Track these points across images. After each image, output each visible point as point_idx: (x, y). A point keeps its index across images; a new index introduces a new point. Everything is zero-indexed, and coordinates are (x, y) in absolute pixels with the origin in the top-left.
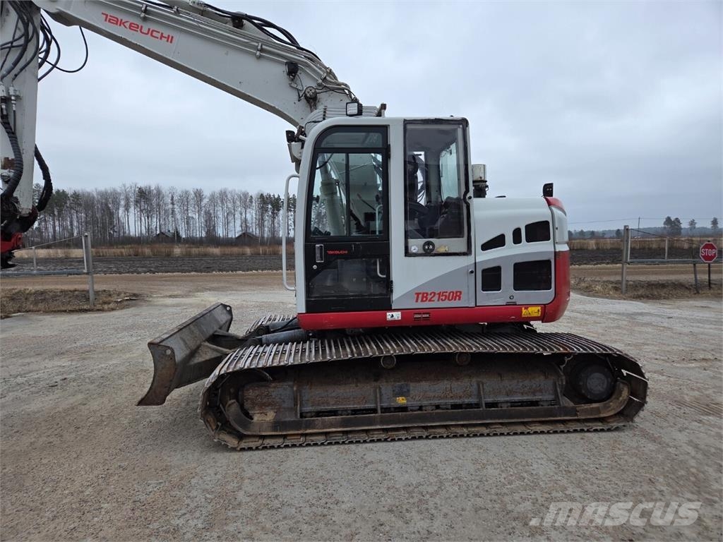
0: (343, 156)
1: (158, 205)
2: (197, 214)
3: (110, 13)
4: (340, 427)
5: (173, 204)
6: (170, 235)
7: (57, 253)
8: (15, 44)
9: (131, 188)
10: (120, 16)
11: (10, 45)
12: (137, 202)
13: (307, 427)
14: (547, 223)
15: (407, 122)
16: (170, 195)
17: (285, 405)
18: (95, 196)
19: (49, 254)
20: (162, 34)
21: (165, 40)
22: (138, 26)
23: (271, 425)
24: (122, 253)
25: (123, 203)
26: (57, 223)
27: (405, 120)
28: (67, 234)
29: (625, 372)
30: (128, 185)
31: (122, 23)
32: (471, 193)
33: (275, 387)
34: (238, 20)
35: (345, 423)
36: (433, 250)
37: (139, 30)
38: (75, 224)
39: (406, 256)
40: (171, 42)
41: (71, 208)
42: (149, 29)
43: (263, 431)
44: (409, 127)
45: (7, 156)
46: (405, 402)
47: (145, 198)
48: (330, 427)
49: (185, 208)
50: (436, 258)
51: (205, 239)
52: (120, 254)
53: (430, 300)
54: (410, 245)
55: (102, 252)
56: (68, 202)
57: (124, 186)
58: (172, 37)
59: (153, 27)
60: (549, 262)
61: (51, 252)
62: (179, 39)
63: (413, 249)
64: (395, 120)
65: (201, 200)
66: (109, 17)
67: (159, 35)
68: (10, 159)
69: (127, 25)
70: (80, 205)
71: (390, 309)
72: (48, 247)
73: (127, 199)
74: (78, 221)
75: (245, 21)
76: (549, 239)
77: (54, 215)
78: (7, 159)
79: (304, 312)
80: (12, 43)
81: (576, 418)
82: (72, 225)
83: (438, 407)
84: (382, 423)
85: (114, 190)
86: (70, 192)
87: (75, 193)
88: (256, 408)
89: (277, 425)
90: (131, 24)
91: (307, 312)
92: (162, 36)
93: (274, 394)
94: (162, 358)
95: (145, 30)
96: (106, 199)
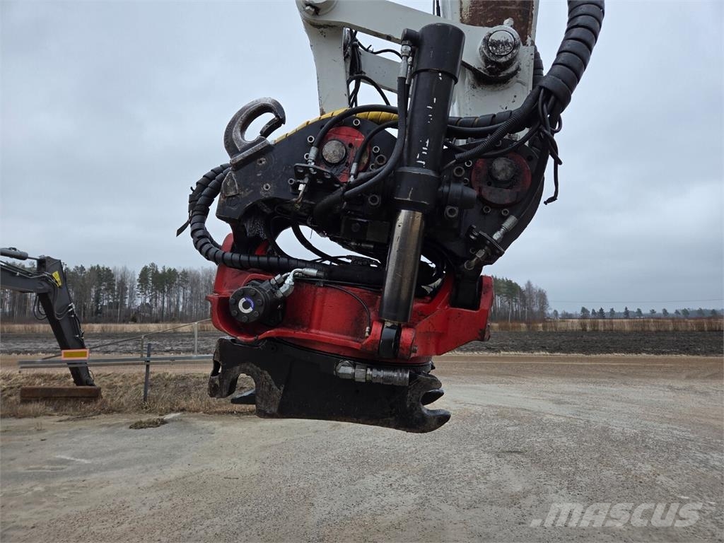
7: (166, 328)
18: (201, 274)
19: (159, 328)
26: (166, 299)
28: (173, 310)
38: (181, 300)
41: (180, 285)
55: (207, 327)
56: (177, 279)
61: (161, 326)
70: (187, 282)
72: (157, 322)
74: (183, 298)
77: (164, 291)
82: (178, 301)
86: (179, 271)
87: (184, 272)
96: (210, 276)
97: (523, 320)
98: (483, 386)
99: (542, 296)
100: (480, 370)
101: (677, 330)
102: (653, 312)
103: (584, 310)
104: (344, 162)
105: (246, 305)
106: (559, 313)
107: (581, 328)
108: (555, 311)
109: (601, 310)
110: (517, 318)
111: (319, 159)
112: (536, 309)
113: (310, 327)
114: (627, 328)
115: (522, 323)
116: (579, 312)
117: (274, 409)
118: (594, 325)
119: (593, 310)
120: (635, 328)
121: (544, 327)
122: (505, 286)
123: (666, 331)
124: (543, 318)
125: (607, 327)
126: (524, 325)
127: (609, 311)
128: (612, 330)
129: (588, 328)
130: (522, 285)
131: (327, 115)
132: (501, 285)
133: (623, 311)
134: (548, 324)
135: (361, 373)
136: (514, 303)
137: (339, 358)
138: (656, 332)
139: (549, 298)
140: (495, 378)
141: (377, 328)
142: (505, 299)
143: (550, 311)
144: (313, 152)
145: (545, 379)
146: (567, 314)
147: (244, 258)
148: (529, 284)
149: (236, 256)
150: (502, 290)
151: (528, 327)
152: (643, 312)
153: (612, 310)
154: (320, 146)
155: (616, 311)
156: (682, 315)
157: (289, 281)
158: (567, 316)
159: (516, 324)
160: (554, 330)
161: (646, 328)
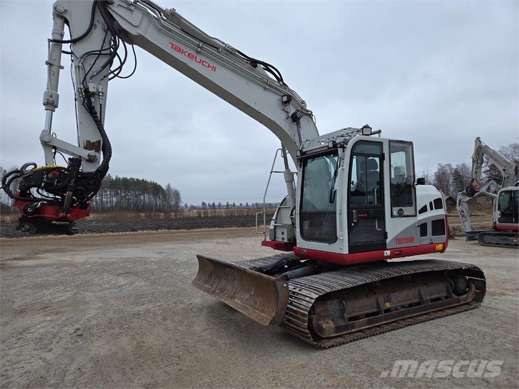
0: (364, 157)
3: (175, 43)
4: (368, 325)
8: (102, 52)
10: (182, 47)
11: (98, 52)
13: (352, 328)
14: (440, 199)
15: (390, 141)
17: (336, 315)
20: (209, 64)
21: (210, 69)
22: (194, 56)
23: (334, 329)
27: (389, 140)
29: (467, 277)
31: (183, 52)
32: (416, 183)
33: (330, 304)
34: (254, 63)
35: (369, 323)
36: (402, 214)
37: (194, 59)
39: (391, 217)
40: (215, 71)
42: (201, 60)
43: (331, 334)
44: (392, 144)
45: (88, 140)
46: (389, 305)
48: (362, 326)
50: (403, 218)
53: (402, 243)
54: (393, 210)
58: (215, 68)
59: (204, 59)
60: (443, 220)
62: (220, 69)
63: (395, 213)
64: (385, 140)
66: (174, 46)
67: (207, 65)
68: (91, 142)
69: (187, 54)
71: (386, 249)
75: (258, 65)
76: (442, 208)
78: (88, 142)
79: (348, 253)
80: (100, 51)
81: (459, 304)
83: (403, 307)
84: (386, 319)
88: (322, 319)
89: (338, 329)
90: (189, 54)
91: (349, 253)
92: (209, 66)
93: (330, 309)
94: (282, 289)
95: (198, 60)
97: (162, 212)
98: (120, 250)
99: (177, 194)
100: (120, 241)
101: (248, 215)
102: (241, 204)
103: (203, 204)
104: (53, 179)
105: (30, 210)
106: (189, 206)
107: (198, 215)
108: (186, 204)
109: (214, 203)
110: (159, 210)
111: (47, 178)
112: (173, 203)
113: (44, 214)
114: (224, 215)
115: (162, 213)
116: (200, 205)
117: (34, 232)
118: (206, 213)
119: (209, 204)
120: (227, 215)
121: (175, 215)
122: (152, 187)
123: (243, 216)
124: (177, 209)
125: (213, 214)
126: (162, 214)
127: (218, 204)
128: (215, 216)
129: (202, 215)
130: (164, 187)
131: (48, 166)
132: (149, 186)
133: (226, 204)
134: (178, 214)
135: (58, 223)
136: (158, 199)
137: (53, 220)
138: (238, 217)
139: (182, 196)
140: (129, 245)
141: (62, 214)
142: (152, 196)
143: (182, 205)
144: (45, 176)
145: (158, 244)
146: (193, 206)
147: (23, 198)
148: (169, 186)
149: (20, 198)
150: (150, 190)
151: (165, 216)
152: (236, 205)
153: (220, 203)
154: (47, 174)
155: (222, 204)
156: (255, 207)
157: (39, 204)
158: (193, 208)
159: (157, 214)
160: (182, 217)
161: (233, 215)
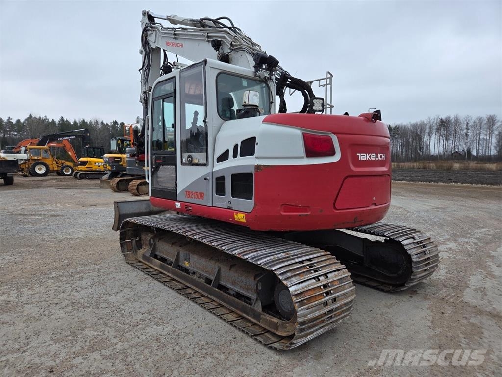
1: (455, 131)
2: (488, 136)
5: (467, 129)
6: (462, 153)
9: (434, 120)
12: (438, 130)
14: (255, 139)
16: (465, 122)
24: (414, 166)
25: (427, 130)
30: (432, 118)
36: (191, 161)
39: (181, 165)
47: (444, 126)
49: (478, 132)
50: (193, 167)
51: (493, 157)
52: (412, 167)
53: (191, 197)
54: (183, 157)
57: (429, 118)
60: (252, 174)
63: (184, 160)
65: (493, 125)
71: (177, 201)
73: (431, 128)
76: (254, 154)
85: (423, 122)
86: (393, 125)
88: (144, 245)
96: (416, 129)
